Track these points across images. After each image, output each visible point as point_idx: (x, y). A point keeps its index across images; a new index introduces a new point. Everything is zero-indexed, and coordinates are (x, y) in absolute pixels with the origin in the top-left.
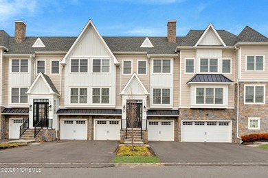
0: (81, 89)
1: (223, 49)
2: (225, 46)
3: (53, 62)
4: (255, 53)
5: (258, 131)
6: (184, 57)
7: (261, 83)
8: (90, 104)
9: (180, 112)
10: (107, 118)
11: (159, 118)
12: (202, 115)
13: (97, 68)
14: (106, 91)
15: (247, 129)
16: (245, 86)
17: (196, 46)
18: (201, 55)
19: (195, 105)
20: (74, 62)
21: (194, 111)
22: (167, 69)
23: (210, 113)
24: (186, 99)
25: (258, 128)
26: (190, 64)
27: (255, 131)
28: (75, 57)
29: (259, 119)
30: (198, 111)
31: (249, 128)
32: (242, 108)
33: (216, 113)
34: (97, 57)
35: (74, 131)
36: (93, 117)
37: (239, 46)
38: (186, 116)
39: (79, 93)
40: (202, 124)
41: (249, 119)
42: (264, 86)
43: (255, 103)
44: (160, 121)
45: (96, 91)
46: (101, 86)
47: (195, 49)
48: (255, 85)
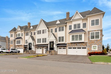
1: (82, 19)
2: (83, 18)
3: (34, 32)
4: (95, 19)
5: (97, 51)
6: (68, 25)
7: (98, 30)
11: (61, 46)
12: (75, 45)
15: (91, 50)
16: (90, 32)
18: (74, 23)
21: (72, 44)
22: (63, 30)
23: (77, 44)
24: (69, 40)
25: (97, 50)
27: (95, 51)
28: (38, 30)
29: (97, 46)
30: (73, 44)
31: (92, 50)
32: (89, 42)
33: (80, 44)
34: (43, 29)
35: (39, 51)
36: (43, 47)
38: (69, 45)
39: (39, 40)
40: (76, 48)
41: (92, 46)
42: (100, 31)
43: (95, 39)
44: (62, 48)
45: (43, 39)
48: (95, 32)
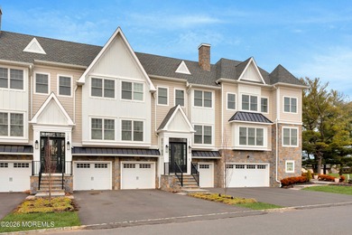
0: (105, 120)
1: (262, 87)
2: (265, 84)
3: (60, 77)
4: (290, 95)
5: (293, 174)
6: (226, 91)
7: (295, 125)
8: (118, 141)
9: (223, 154)
10: (138, 160)
13: (127, 93)
14: (139, 125)
15: (285, 173)
17: (238, 81)
18: (242, 91)
19: (238, 146)
20: (96, 82)
21: (236, 153)
25: (293, 172)
26: (231, 99)
27: (291, 174)
28: (97, 75)
29: (293, 162)
30: (239, 153)
31: (286, 171)
32: (281, 151)
33: (256, 155)
35: (92, 178)
36: (121, 158)
37: (277, 86)
38: (229, 158)
39: (103, 126)
41: (287, 162)
43: (291, 146)
45: (126, 124)
46: (133, 117)
47: (237, 83)
48: (290, 128)
